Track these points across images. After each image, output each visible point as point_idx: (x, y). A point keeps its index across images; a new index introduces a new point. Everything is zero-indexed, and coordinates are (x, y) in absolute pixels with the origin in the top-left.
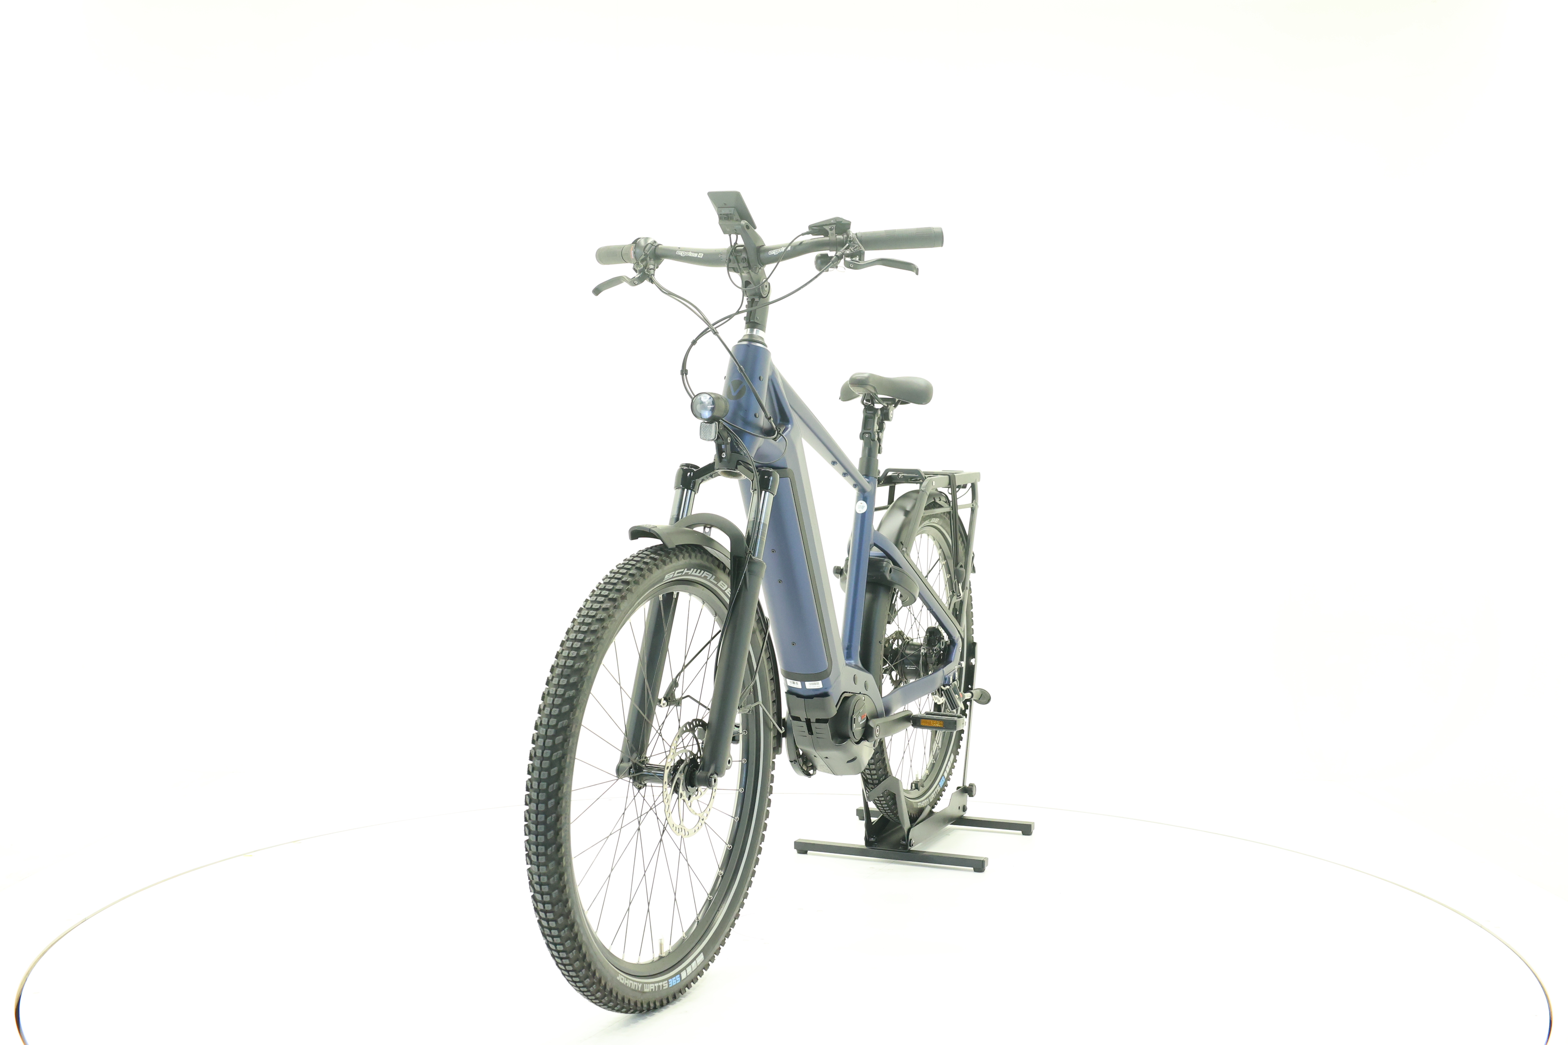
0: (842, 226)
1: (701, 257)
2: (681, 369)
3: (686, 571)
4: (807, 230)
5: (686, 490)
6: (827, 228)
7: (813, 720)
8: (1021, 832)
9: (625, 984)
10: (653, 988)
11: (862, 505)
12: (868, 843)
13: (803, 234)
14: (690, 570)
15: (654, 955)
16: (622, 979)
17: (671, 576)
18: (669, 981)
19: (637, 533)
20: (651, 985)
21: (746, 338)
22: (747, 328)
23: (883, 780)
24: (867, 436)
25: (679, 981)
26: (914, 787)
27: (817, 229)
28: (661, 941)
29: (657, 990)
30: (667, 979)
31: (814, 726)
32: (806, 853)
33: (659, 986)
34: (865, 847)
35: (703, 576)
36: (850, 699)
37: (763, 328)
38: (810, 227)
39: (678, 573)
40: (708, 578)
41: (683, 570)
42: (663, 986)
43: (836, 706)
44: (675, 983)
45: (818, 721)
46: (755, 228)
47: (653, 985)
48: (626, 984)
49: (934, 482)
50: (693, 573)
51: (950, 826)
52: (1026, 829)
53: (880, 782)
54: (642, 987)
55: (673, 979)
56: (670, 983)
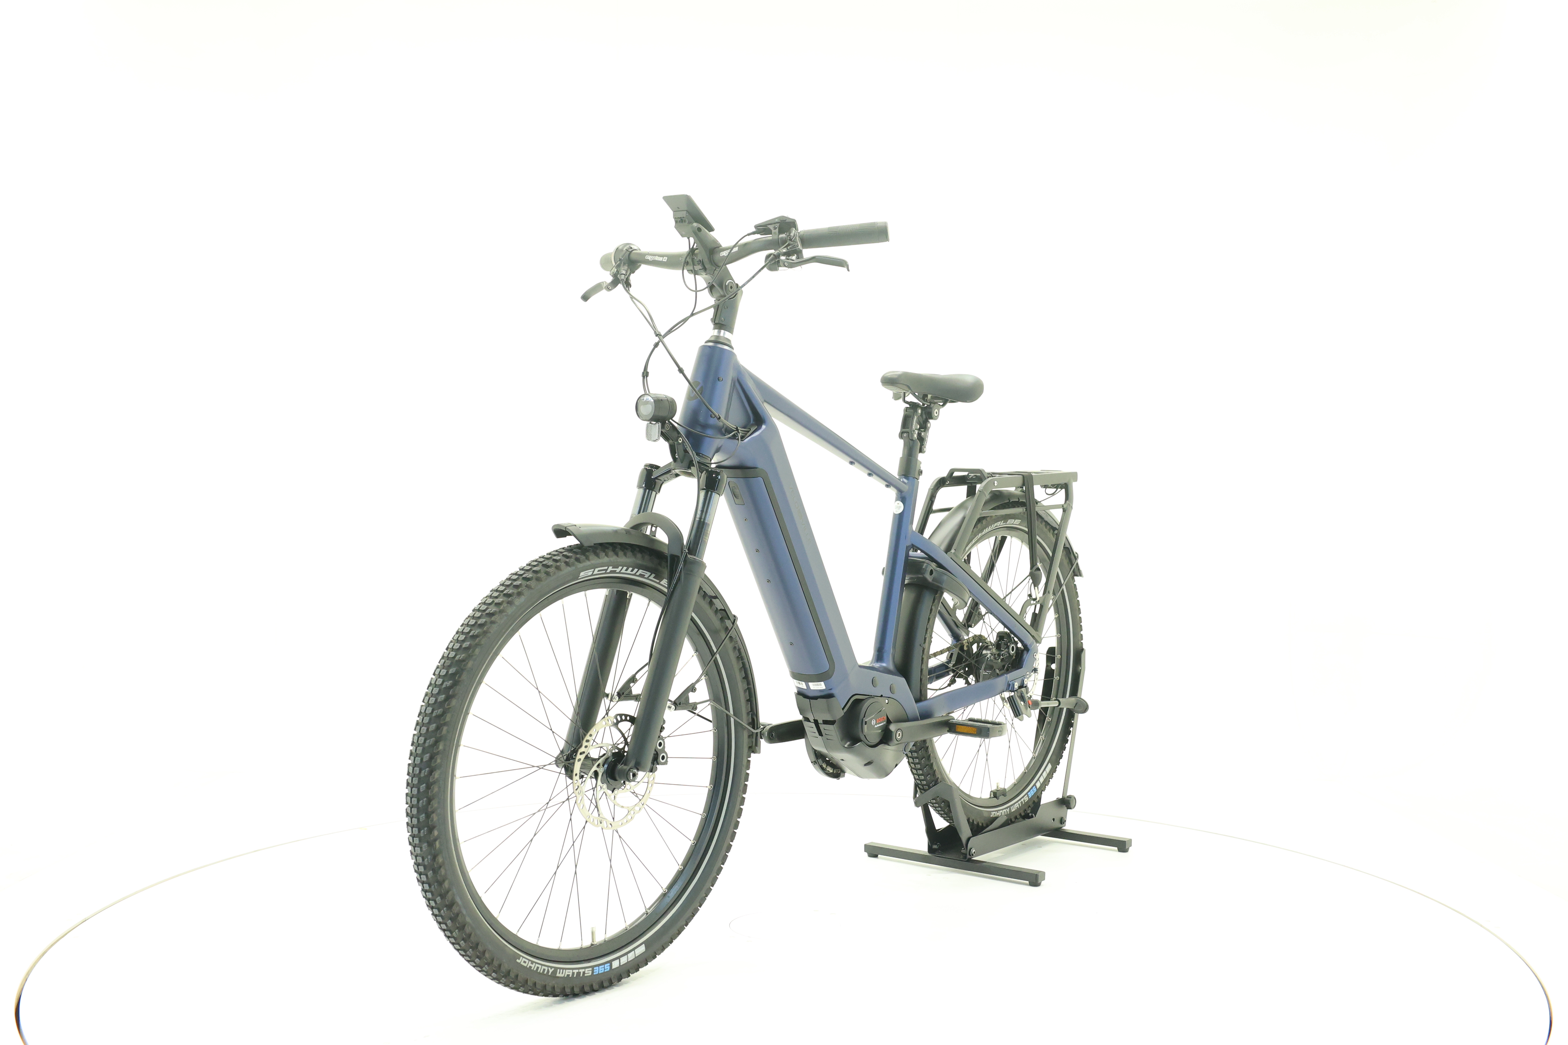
0: (786, 225)
1: (666, 261)
2: (643, 371)
3: (610, 569)
4: (754, 230)
5: (647, 490)
6: (771, 227)
7: (820, 721)
8: (1116, 848)
9: (528, 967)
10: (571, 974)
11: (898, 505)
12: (930, 849)
13: (749, 235)
14: (618, 568)
15: (582, 942)
16: (525, 962)
17: (590, 573)
18: (595, 968)
19: (561, 532)
20: (567, 971)
21: (713, 339)
22: (715, 328)
23: (933, 786)
24: (905, 435)
25: (608, 970)
26: (992, 796)
27: (762, 229)
28: (592, 929)
29: (575, 976)
30: (593, 967)
31: (822, 727)
32: (876, 856)
33: (579, 973)
34: (928, 854)
35: (638, 574)
36: (863, 701)
37: (730, 329)
38: (756, 227)
39: (599, 571)
40: (646, 576)
41: (606, 568)
42: (584, 973)
43: (843, 709)
44: (603, 972)
45: (826, 722)
46: (711, 229)
47: (571, 971)
48: (531, 967)
49: (996, 482)
50: (623, 571)
51: (1040, 837)
52: (1122, 846)
53: (930, 788)
54: (555, 972)
55: (600, 967)
56: (595, 971)
